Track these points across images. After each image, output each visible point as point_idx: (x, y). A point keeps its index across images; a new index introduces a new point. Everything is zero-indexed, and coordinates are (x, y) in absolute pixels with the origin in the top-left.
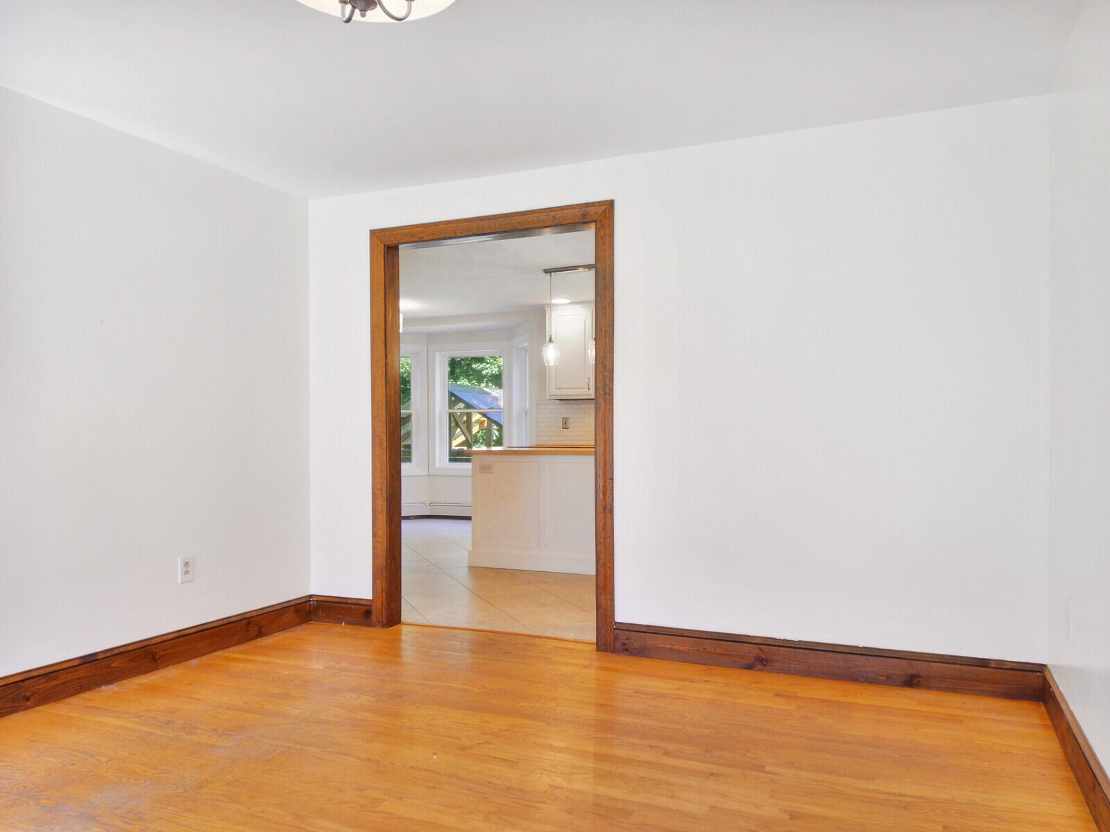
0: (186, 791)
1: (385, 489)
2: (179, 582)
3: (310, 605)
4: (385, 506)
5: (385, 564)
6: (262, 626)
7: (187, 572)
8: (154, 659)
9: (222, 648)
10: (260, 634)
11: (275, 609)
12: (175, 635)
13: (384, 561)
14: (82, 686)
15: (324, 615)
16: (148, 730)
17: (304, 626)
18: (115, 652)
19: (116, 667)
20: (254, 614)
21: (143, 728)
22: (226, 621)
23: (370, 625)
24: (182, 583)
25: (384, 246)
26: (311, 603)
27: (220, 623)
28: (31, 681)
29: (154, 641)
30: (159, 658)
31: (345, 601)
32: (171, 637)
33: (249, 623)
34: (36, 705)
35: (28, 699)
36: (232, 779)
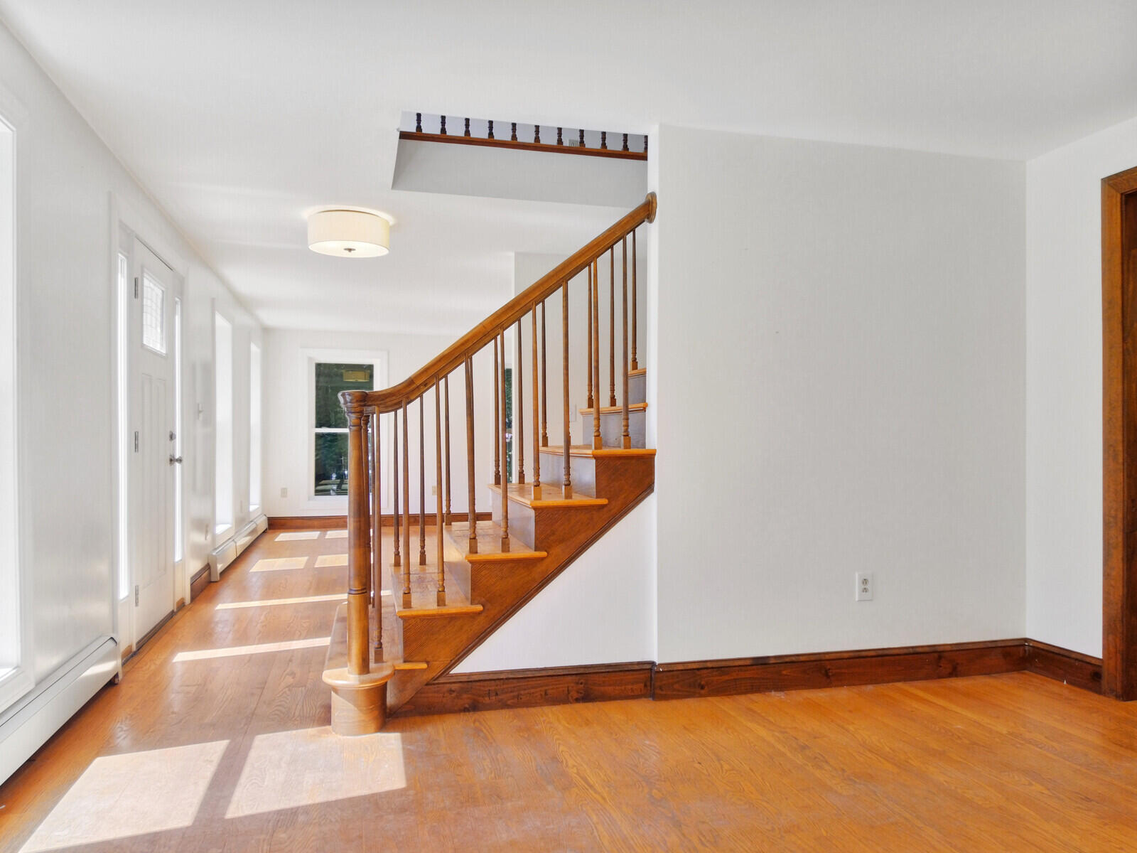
0: (773, 830)
1: (1120, 516)
2: (857, 599)
3: (1025, 651)
4: (1120, 539)
5: (1120, 616)
6: (958, 664)
7: (865, 590)
8: (828, 676)
9: (905, 680)
10: (954, 673)
11: (978, 647)
12: (852, 654)
13: (1120, 611)
14: (752, 686)
15: (1041, 665)
16: (782, 749)
17: (1015, 675)
18: (787, 660)
19: (786, 675)
20: (949, 648)
21: (780, 747)
22: (911, 650)
23: (1099, 691)
24: (859, 601)
25: (1122, 194)
26: (1027, 648)
27: (906, 651)
28: (705, 671)
29: (827, 657)
30: (833, 675)
31: (1067, 654)
32: (846, 655)
33: (940, 658)
34: (709, 695)
35: (702, 688)
36: (825, 834)
